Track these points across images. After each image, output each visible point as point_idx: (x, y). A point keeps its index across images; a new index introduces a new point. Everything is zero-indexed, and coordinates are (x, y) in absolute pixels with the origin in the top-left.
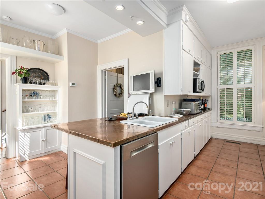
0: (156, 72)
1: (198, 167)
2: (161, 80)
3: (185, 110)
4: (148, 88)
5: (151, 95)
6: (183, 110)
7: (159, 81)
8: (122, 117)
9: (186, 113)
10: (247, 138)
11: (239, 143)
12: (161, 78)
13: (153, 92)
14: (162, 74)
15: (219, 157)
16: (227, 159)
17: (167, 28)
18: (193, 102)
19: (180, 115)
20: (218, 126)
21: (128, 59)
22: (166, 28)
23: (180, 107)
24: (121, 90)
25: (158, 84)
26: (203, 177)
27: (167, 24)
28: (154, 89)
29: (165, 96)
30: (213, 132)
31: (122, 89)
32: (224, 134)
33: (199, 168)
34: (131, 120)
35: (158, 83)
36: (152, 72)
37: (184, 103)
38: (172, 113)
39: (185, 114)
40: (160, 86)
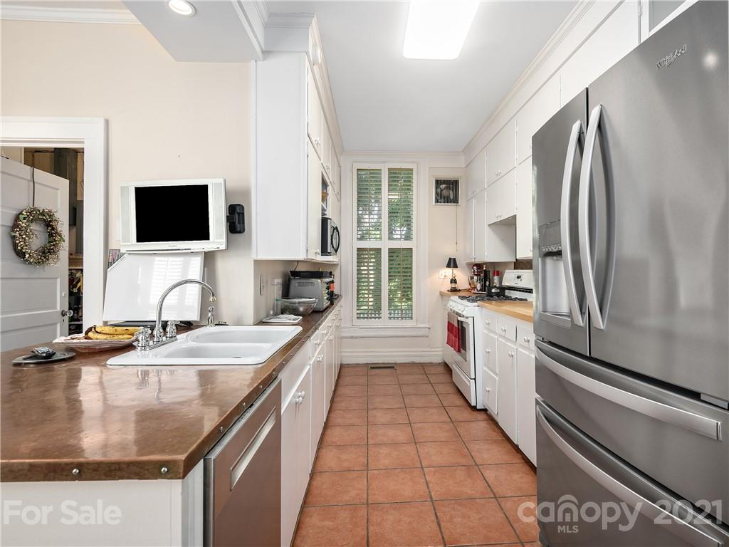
0: (230, 185)
1: (338, 447)
2: (243, 214)
3: (304, 302)
4: (205, 235)
5: (209, 257)
6: (299, 303)
7: (239, 214)
8: (101, 343)
9: (306, 310)
10: (404, 354)
11: (393, 367)
12: (243, 207)
13: (223, 247)
14: (246, 193)
15: (370, 407)
16: (386, 407)
17: (264, 60)
18: (319, 281)
19: (293, 317)
20: (354, 335)
21: (107, 122)
22: (260, 61)
23: (286, 293)
24: (51, 235)
25: (234, 223)
26: (358, 469)
27: (264, 49)
28: (224, 240)
29: (256, 262)
30: (342, 350)
31: (56, 233)
32: (365, 352)
33: (342, 447)
34: (152, 348)
35: (236, 220)
36: (216, 185)
37: (295, 283)
38: (272, 312)
39: (303, 312)
40: (242, 231)
